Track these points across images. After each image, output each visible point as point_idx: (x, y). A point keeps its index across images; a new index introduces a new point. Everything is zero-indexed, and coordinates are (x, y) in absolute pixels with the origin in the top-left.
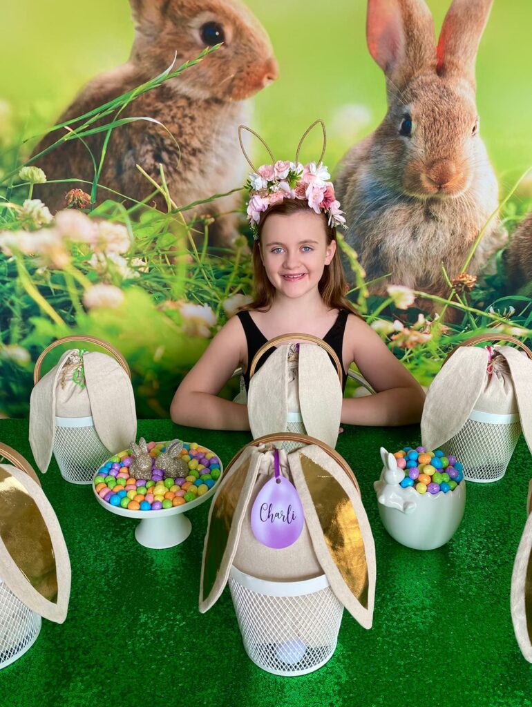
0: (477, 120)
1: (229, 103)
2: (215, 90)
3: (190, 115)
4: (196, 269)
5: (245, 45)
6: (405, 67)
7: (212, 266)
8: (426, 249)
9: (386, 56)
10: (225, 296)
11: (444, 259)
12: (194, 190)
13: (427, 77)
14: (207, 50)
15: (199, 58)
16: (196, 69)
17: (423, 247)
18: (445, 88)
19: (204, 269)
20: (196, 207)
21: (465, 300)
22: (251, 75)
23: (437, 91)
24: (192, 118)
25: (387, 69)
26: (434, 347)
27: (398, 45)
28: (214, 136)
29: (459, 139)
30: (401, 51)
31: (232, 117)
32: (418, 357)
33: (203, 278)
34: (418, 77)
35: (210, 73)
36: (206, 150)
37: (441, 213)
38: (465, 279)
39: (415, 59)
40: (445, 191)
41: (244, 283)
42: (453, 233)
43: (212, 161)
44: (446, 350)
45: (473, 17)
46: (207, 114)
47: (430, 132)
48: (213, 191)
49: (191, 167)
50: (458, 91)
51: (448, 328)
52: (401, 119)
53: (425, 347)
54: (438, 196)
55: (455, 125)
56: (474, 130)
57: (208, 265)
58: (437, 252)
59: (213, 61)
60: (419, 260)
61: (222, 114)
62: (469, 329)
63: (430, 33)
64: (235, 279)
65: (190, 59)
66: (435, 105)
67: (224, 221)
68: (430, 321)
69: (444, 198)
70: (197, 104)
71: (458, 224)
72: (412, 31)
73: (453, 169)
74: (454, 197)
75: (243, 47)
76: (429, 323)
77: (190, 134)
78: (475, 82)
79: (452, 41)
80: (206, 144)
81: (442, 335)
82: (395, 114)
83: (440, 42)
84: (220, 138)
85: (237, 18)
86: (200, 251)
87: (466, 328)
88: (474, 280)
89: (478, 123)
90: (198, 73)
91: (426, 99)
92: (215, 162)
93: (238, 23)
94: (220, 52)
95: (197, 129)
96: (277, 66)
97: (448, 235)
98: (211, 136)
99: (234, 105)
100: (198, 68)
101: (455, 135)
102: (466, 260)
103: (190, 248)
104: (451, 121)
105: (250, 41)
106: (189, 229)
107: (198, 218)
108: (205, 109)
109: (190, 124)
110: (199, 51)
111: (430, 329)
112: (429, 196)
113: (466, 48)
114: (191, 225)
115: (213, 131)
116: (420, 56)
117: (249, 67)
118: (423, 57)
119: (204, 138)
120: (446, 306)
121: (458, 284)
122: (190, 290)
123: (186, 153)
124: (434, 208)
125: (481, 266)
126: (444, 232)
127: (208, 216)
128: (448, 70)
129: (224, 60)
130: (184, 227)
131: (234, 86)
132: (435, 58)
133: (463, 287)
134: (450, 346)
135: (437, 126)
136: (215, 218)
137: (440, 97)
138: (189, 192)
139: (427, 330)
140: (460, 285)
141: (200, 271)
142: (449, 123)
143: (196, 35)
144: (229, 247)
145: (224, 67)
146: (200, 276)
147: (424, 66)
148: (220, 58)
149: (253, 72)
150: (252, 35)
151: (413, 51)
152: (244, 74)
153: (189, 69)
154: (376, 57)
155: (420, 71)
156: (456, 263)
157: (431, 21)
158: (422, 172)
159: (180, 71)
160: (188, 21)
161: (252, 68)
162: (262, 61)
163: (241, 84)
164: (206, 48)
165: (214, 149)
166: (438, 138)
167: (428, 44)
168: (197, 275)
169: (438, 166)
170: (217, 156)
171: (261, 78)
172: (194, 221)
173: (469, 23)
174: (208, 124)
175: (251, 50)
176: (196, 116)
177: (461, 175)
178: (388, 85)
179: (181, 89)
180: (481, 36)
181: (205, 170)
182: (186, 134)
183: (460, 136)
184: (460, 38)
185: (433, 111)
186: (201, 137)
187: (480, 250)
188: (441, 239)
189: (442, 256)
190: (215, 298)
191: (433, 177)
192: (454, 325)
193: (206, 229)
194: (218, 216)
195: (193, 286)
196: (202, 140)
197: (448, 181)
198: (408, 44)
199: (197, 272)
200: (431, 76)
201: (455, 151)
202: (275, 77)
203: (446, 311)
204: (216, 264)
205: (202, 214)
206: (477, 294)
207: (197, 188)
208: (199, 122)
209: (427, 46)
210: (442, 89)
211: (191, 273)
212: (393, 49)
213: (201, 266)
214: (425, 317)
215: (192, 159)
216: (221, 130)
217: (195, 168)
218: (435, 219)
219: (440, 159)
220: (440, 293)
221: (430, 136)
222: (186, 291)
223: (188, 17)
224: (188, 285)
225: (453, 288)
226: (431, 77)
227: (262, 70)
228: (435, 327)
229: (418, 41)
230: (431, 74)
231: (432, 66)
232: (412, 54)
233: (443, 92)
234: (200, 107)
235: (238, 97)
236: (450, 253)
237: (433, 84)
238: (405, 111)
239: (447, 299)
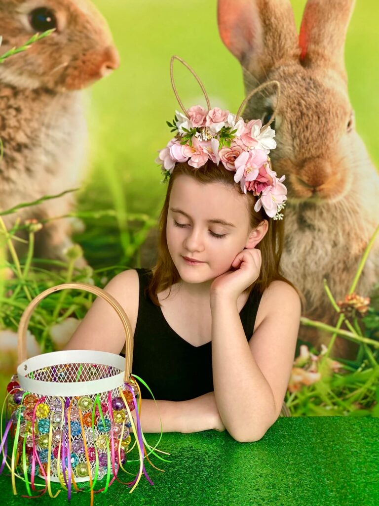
0: (351, 114)
1: (61, 94)
2: (46, 78)
3: (15, 106)
4: (16, 286)
5: (81, 32)
6: (263, 57)
7: (37, 282)
8: (303, 265)
9: (241, 44)
10: (52, 321)
11: (326, 276)
12: (18, 191)
13: (290, 67)
14: (37, 36)
15: (27, 45)
16: (24, 57)
17: (299, 262)
18: (311, 79)
19: (27, 286)
20: (20, 211)
21: (358, 328)
22: (87, 63)
23: (302, 83)
24: (18, 110)
25: (243, 58)
26: (324, 390)
27: (253, 34)
28: (44, 129)
29: (332, 136)
30: (258, 39)
31: (65, 108)
32: (305, 404)
33: (26, 297)
34: (280, 67)
35: (40, 61)
36: (34, 145)
37: (319, 221)
38: (354, 301)
39: (274, 49)
40: (320, 194)
41: (77, 304)
42: (335, 245)
43: (41, 158)
44: (340, 394)
45: (336, 6)
46: (36, 106)
47: (298, 127)
48: (42, 192)
49: (15, 164)
50: (327, 83)
51: (339, 365)
52: (263, 112)
53: (313, 390)
54: (313, 200)
55: (326, 120)
56: (349, 125)
57: (32, 282)
58: (317, 268)
59: (43, 48)
60: (296, 277)
61: (52, 106)
62: (367, 367)
63: (290, 22)
64: (66, 299)
65: (17, 45)
66: (302, 97)
67: (53, 227)
68: (317, 355)
69: (320, 203)
70: (23, 94)
71: (340, 234)
72: (269, 20)
73: (328, 168)
74: (333, 201)
75: (78, 34)
76: (315, 358)
77: (15, 127)
78: (345, 73)
79: (315, 30)
80: (34, 139)
81: (333, 374)
82: (255, 107)
83: (301, 31)
84: (51, 132)
85: (71, 4)
86: (22, 263)
87: (363, 365)
88: (367, 302)
89: (353, 118)
90: (25, 61)
91: (291, 91)
92: (44, 159)
93: (72, 9)
94: (52, 39)
95: (23, 122)
96: (117, 54)
97: (329, 247)
98: (39, 129)
99: (67, 97)
100: (26, 55)
101: (328, 131)
102: (353, 278)
103: (11, 260)
104: (321, 115)
105: (85, 27)
106: (10, 237)
107: (22, 224)
108: (34, 100)
109: (15, 116)
110: (27, 37)
111: (317, 366)
112: (302, 200)
113: (332, 37)
114: (13, 233)
115: (43, 124)
116: (280, 46)
117: (84, 55)
118: (284, 47)
119: (32, 132)
120: (334, 336)
121: (348, 308)
122: (8, 313)
123: (10, 149)
124: (309, 214)
125: (374, 285)
126: (323, 243)
127: (35, 221)
128: (314, 60)
129: (55, 47)
130: (3, 234)
131: (68, 75)
132: (297, 48)
133: (354, 312)
134: (344, 389)
135: (305, 121)
136: (43, 223)
137: (307, 89)
138: (11, 193)
139: (313, 367)
140: (349, 309)
141: (22, 289)
142: (319, 118)
143: (25, 21)
144: (59, 258)
145: (56, 55)
146: (22, 295)
147: (285, 56)
148: (51, 45)
149: (89, 61)
150: (88, 22)
151: (271, 41)
152: (79, 63)
153: (15, 56)
154: (230, 47)
155: (281, 61)
156: (341, 282)
157: (290, 10)
158: (292, 172)
159: (6, 57)
160: (15, 6)
161: (88, 57)
162: (100, 48)
163: (76, 73)
164: (35, 34)
165: (43, 144)
166: (308, 134)
167: (289, 33)
168: (18, 294)
169: (309, 166)
170: (47, 153)
171: (98, 67)
172: (16, 227)
173: (333, 12)
174: (37, 116)
175: (87, 37)
176: (22, 107)
177: (339, 176)
178: (245, 77)
179: (5, 78)
180: (347, 25)
181: (32, 168)
182: (10, 127)
183: (333, 132)
184: (324, 27)
185: (299, 104)
186: (28, 131)
187: (371, 265)
188: (321, 252)
189: (324, 273)
190: (40, 323)
191: (305, 179)
192: (347, 361)
193: (32, 237)
194: (47, 221)
195: (12, 308)
196: (29, 133)
197: (322, 183)
198: (266, 33)
199: (18, 290)
200: (294, 66)
201: (328, 148)
202: (115, 66)
203: (335, 343)
204: (42, 280)
205: (27, 219)
206: (372, 321)
207: (21, 188)
208: (26, 114)
209: (288, 36)
210: (308, 80)
211: (10, 291)
212: (249, 37)
213: (23, 282)
214: (309, 349)
215: (17, 156)
216: (53, 123)
217: (20, 166)
218: (311, 227)
219: (312, 158)
220: (326, 318)
221: (297, 132)
222: (3, 315)
223: (15, 2)
224: (6, 306)
225: (342, 312)
226: (294, 68)
227: (99, 58)
228: (323, 363)
229: (276, 30)
230: (294, 65)
231: (295, 56)
232: (270, 43)
233: (309, 83)
234: (27, 97)
235: (71, 87)
236: (333, 269)
237: (297, 75)
238: (267, 104)
239: (334, 325)
